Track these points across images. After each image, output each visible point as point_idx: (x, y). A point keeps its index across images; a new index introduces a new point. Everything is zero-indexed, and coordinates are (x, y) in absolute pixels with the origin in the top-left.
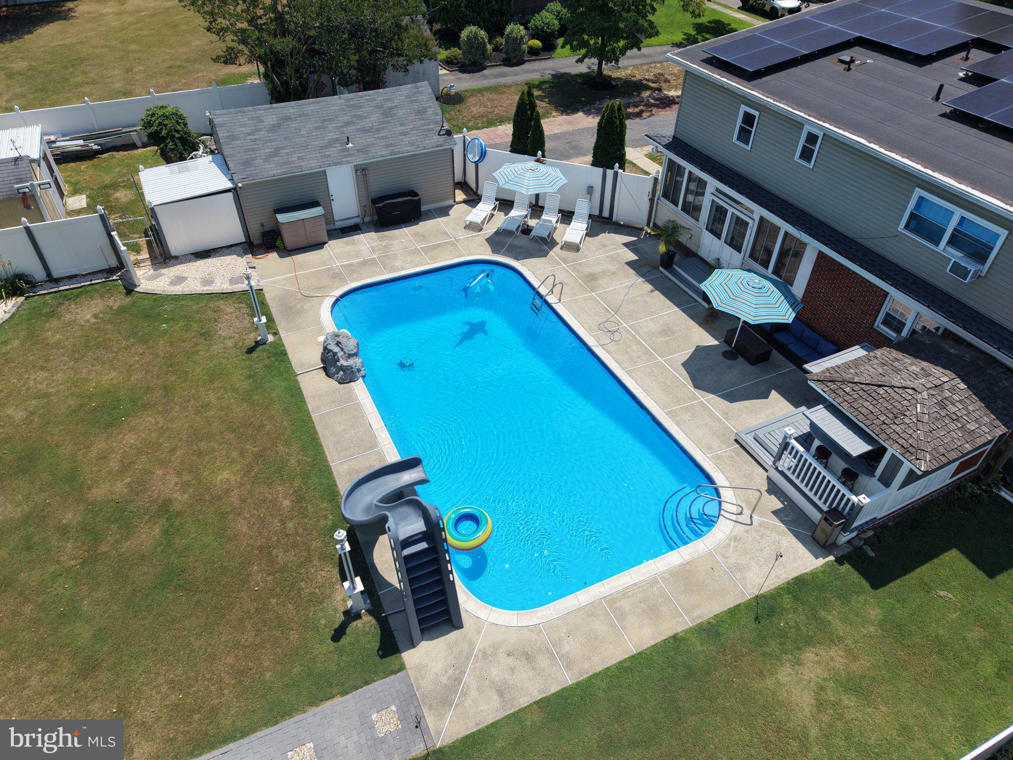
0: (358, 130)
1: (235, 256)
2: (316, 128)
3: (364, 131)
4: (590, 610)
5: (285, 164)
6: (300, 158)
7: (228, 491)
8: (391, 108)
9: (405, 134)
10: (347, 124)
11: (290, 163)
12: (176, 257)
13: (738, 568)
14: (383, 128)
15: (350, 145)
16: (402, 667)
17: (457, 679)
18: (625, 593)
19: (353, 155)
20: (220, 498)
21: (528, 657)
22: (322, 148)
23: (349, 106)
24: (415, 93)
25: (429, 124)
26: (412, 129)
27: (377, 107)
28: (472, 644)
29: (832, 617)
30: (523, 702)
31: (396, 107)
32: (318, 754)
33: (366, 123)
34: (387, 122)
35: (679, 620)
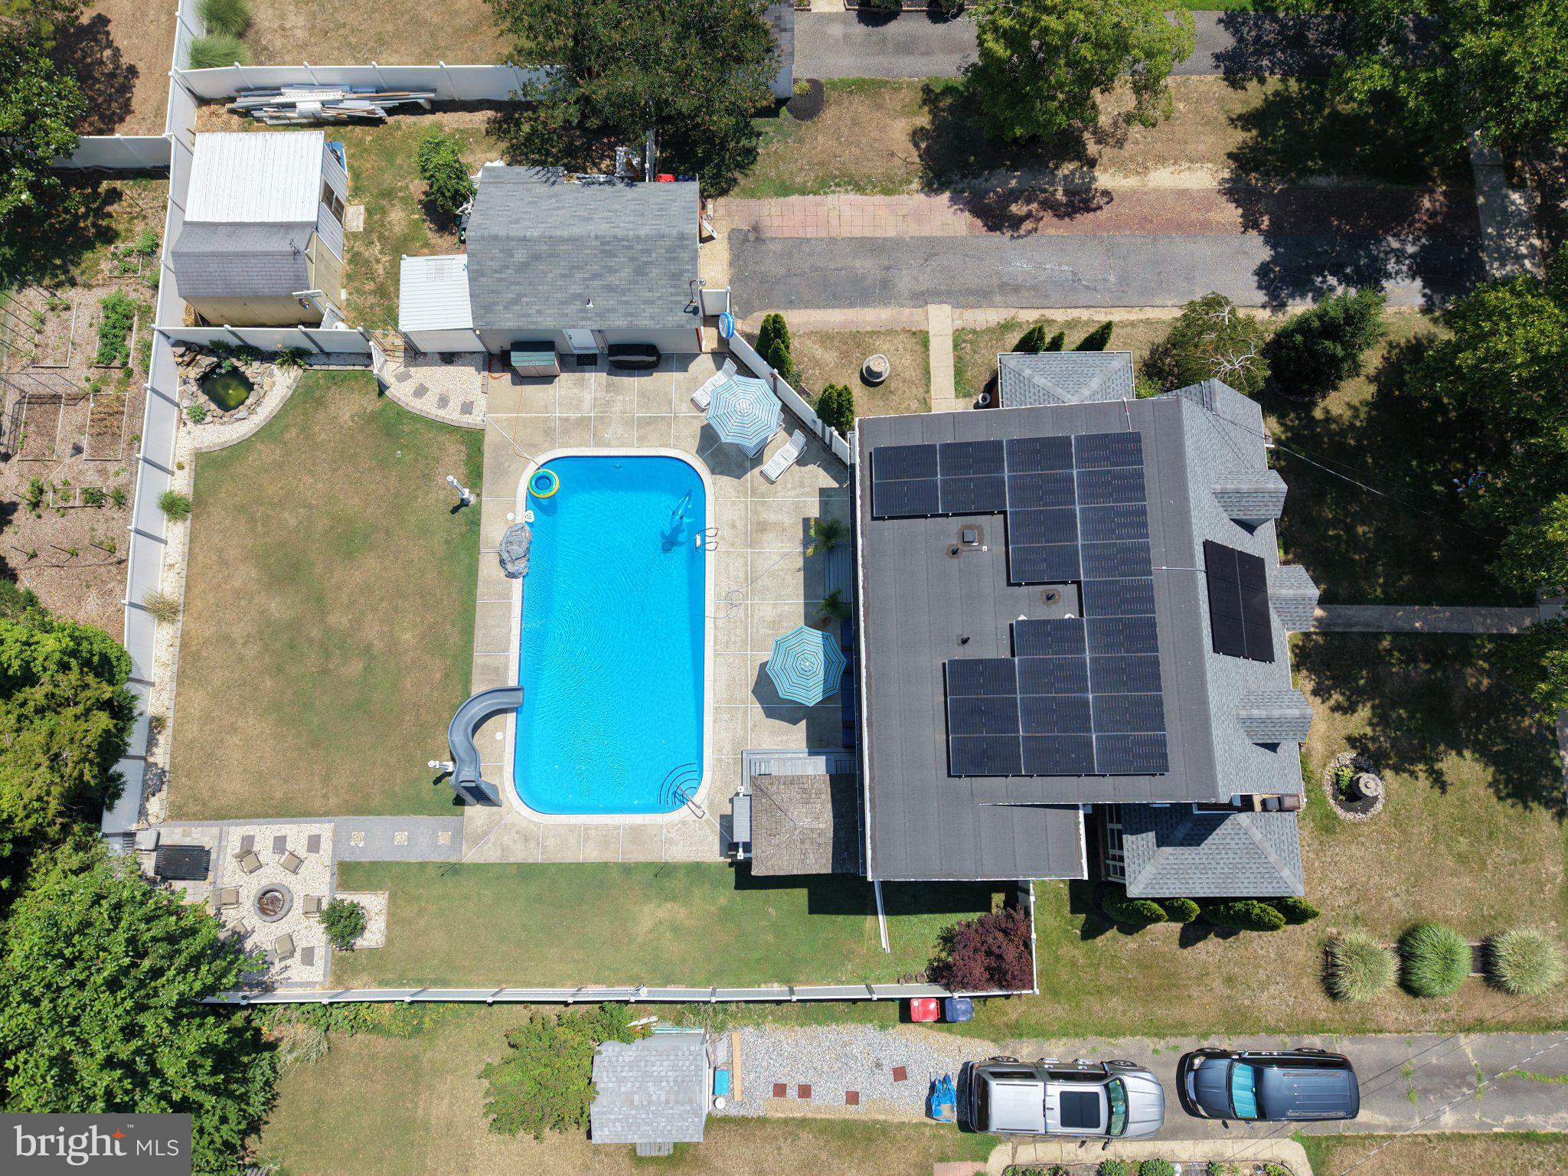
0: (604, 287)
2: (562, 276)
3: (609, 289)
4: (572, 828)
5: (523, 316)
7: (407, 651)
8: (646, 263)
9: (650, 302)
10: (595, 276)
13: (671, 842)
14: (629, 290)
15: (591, 305)
16: (462, 814)
17: (486, 833)
18: (597, 827)
19: (590, 319)
20: (400, 654)
21: (526, 839)
22: (563, 303)
24: (679, 246)
26: (659, 298)
27: (631, 259)
28: (501, 818)
29: (697, 892)
30: (512, 860)
31: (651, 263)
32: (409, 839)
33: (614, 279)
34: (636, 282)
35: (615, 855)
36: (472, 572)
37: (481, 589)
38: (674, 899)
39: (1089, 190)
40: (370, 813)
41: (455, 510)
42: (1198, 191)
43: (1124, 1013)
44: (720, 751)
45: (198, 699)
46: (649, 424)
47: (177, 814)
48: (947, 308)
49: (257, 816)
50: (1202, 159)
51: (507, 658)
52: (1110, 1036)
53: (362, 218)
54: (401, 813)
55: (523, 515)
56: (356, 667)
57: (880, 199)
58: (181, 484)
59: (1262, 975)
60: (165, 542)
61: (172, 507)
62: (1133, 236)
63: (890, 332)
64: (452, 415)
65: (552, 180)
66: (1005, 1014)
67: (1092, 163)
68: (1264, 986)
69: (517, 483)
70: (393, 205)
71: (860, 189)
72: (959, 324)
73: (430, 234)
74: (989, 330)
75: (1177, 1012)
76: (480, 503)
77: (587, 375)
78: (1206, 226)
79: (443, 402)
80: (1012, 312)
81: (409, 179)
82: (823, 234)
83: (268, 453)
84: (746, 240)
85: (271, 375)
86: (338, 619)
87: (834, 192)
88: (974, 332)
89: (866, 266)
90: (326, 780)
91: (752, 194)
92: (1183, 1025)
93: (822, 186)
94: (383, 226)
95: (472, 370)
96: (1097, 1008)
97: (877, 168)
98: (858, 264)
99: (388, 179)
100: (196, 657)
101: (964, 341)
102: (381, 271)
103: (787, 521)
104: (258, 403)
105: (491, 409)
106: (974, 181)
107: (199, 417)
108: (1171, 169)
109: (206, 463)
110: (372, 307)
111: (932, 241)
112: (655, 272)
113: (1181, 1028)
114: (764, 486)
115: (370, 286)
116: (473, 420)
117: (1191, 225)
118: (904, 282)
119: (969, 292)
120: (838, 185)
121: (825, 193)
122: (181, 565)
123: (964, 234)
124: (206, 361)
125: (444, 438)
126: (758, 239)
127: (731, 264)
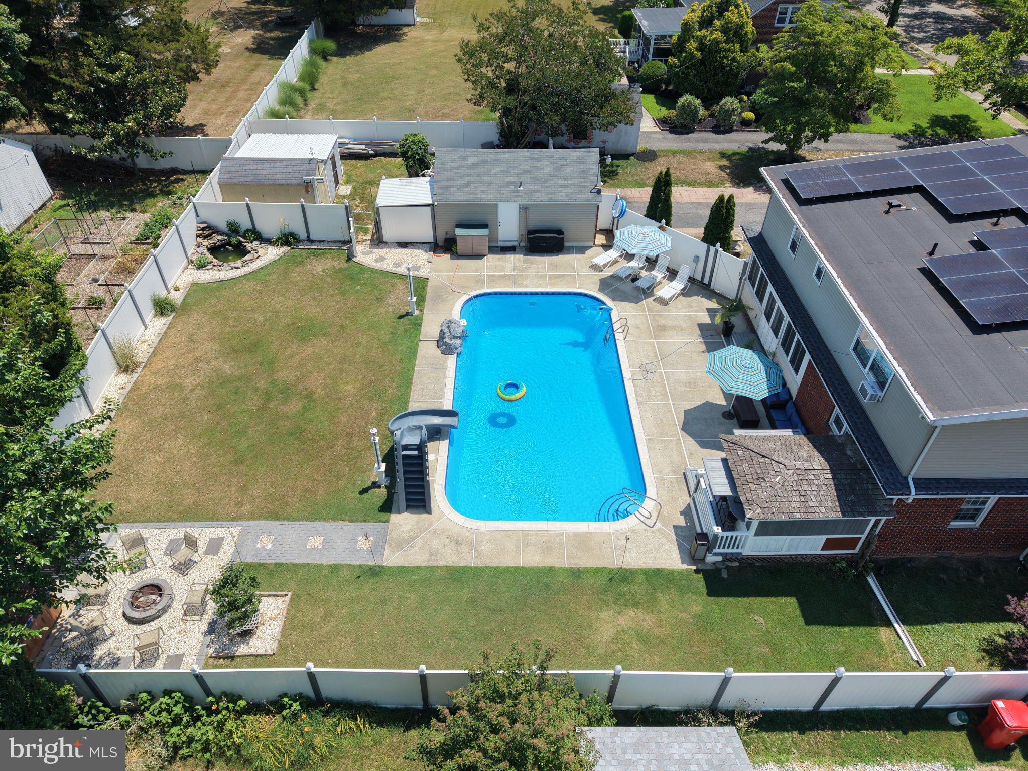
0: (531, 178)
1: (422, 251)
2: (502, 172)
3: (536, 179)
4: (509, 534)
5: (471, 194)
6: (483, 192)
8: (562, 165)
9: (565, 187)
10: (524, 172)
11: (474, 194)
12: (386, 243)
14: (550, 180)
15: (521, 188)
16: (387, 521)
17: (413, 538)
18: (537, 534)
19: (521, 196)
21: (458, 543)
22: (501, 187)
23: (531, 159)
24: (586, 156)
25: (586, 182)
26: (572, 184)
27: (552, 163)
28: (431, 524)
30: (441, 563)
31: (566, 165)
32: (325, 543)
33: (539, 174)
34: (555, 175)
35: (559, 560)
36: (412, 352)
37: (419, 361)
40: (286, 519)
41: (401, 318)
44: (660, 472)
51: (441, 403)
54: (319, 519)
56: (295, 406)
58: (174, 297)
61: (162, 304)
64: (403, 270)
69: (454, 302)
70: (372, 186)
76: (422, 314)
77: (508, 256)
79: (397, 264)
85: (266, 249)
99: (370, 177)
103: (685, 324)
104: (251, 260)
105: (434, 269)
109: (198, 288)
112: (568, 170)
116: (420, 273)
122: (153, 342)
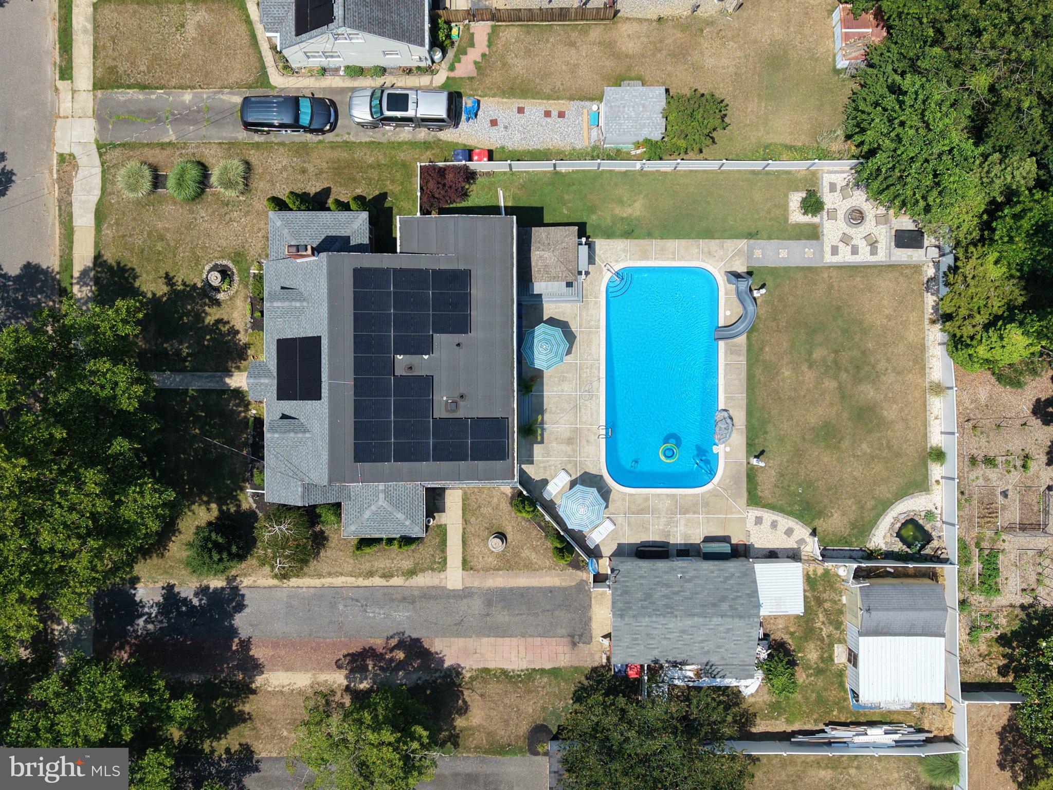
0: (672, 587)
2: (697, 593)
3: (668, 586)
4: (682, 259)
6: (713, 572)
8: (645, 600)
9: (642, 577)
10: (676, 593)
13: (624, 251)
14: (655, 584)
15: (679, 576)
16: (748, 266)
17: (734, 256)
18: (668, 259)
19: (680, 567)
20: (791, 362)
21: (709, 253)
22: (697, 577)
23: (672, 608)
24: (624, 610)
25: (624, 582)
26: (636, 579)
27: (654, 603)
29: (609, 222)
30: (717, 241)
31: (641, 600)
32: (779, 254)
33: (665, 591)
34: (651, 589)
35: (656, 244)
36: (750, 413)
37: (744, 403)
38: (622, 219)
39: (352, 671)
41: (762, 452)
42: (278, 670)
43: (365, 154)
44: (596, 303)
45: (911, 335)
46: (642, 510)
47: (917, 268)
48: (450, 587)
49: (869, 267)
50: (273, 694)
51: (726, 360)
52: (373, 142)
53: (836, 654)
55: (720, 450)
56: (818, 354)
57: (491, 665)
58: (936, 471)
59: (285, 174)
60: (942, 433)
61: (939, 455)
62: (325, 638)
63: (486, 570)
64: (768, 516)
65: (708, 667)
66: (433, 154)
67: (347, 689)
68: (285, 168)
69: (724, 471)
70: (816, 663)
71: (504, 672)
72: (442, 575)
73: (790, 641)
74: (423, 570)
75: (335, 154)
76: (747, 458)
77: (683, 542)
78: (275, 645)
79: (774, 525)
80: (407, 584)
81: (807, 682)
82: (529, 640)
83: (883, 491)
84: (581, 636)
85: (886, 543)
86: (830, 384)
87: (522, 671)
88: (433, 570)
89: (502, 617)
90: (831, 287)
91: (576, 669)
92: (332, 147)
93: (531, 675)
94: (822, 648)
95: (756, 546)
96: (381, 157)
97: (493, 688)
98: (507, 618)
99: (820, 682)
100: (916, 362)
101: (439, 563)
102: (821, 615)
103: (554, 444)
104: (893, 524)
105: (743, 520)
106: (428, 678)
107: (929, 515)
108: (295, 686)
109: (921, 485)
110: (825, 591)
111: (458, 635)
112: (639, 595)
113: (333, 146)
114: (569, 467)
115: (827, 605)
116: (754, 512)
117: (285, 646)
118: (477, 605)
119: (435, 598)
120: (519, 676)
121: (527, 670)
122: (931, 418)
123: (437, 640)
124: (928, 551)
125: (772, 501)
126: (572, 636)
127: (590, 619)
